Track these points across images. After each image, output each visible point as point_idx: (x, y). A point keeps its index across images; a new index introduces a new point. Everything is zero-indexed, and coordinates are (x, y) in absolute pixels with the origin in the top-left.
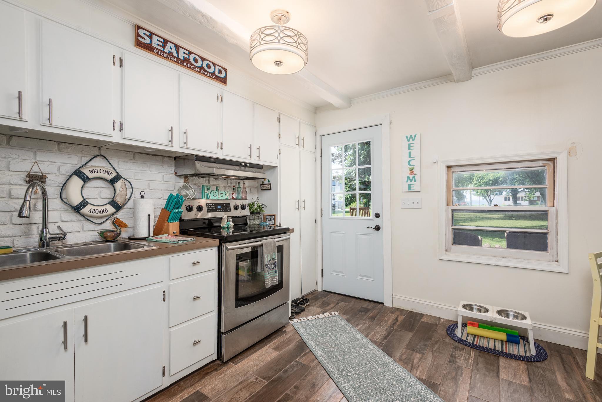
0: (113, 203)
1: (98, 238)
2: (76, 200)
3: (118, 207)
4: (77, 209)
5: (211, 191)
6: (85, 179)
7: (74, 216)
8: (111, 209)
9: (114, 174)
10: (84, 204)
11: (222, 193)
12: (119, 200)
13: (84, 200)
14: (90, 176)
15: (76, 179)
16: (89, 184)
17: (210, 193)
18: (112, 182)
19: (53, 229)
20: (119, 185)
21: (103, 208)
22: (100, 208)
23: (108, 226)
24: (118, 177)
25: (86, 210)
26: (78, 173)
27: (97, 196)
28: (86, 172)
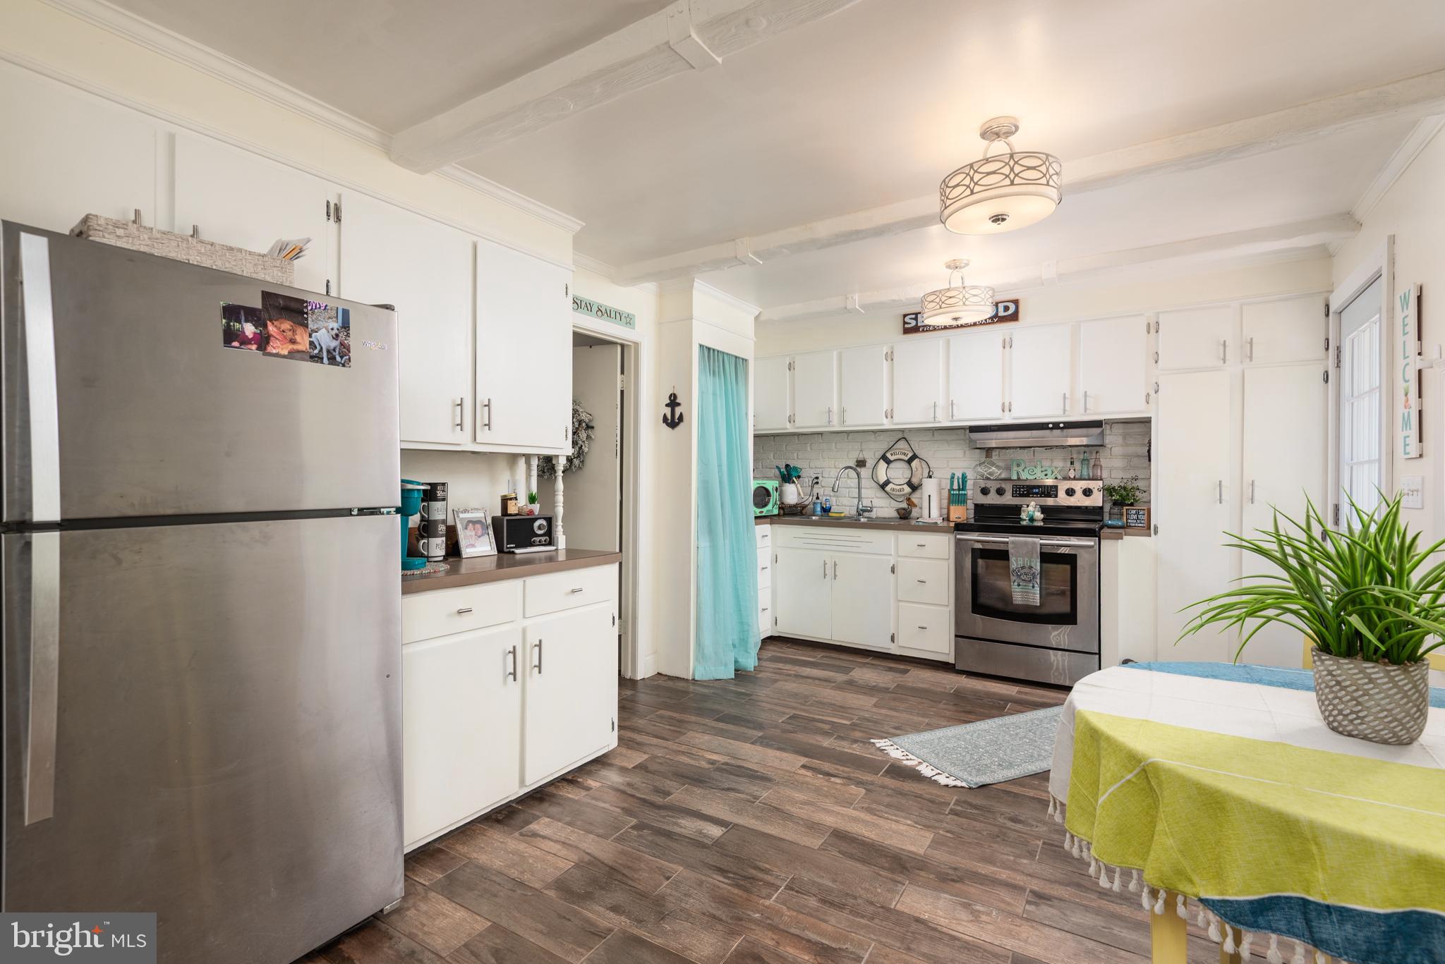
0: (909, 484)
1: (895, 514)
2: (882, 479)
3: (913, 488)
4: (883, 486)
5: (1025, 468)
6: (888, 462)
7: (880, 493)
8: (907, 489)
9: (910, 455)
10: (887, 483)
11: (1046, 470)
12: (915, 481)
13: (888, 479)
14: (892, 458)
15: (882, 462)
16: (892, 465)
17: (1023, 470)
18: (909, 461)
19: (866, 503)
20: (914, 464)
21: (901, 487)
22: (898, 487)
23: (904, 505)
24: (914, 457)
25: (888, 488)
26: (884, 458)
27: (901, 476)
28: (888, 455)
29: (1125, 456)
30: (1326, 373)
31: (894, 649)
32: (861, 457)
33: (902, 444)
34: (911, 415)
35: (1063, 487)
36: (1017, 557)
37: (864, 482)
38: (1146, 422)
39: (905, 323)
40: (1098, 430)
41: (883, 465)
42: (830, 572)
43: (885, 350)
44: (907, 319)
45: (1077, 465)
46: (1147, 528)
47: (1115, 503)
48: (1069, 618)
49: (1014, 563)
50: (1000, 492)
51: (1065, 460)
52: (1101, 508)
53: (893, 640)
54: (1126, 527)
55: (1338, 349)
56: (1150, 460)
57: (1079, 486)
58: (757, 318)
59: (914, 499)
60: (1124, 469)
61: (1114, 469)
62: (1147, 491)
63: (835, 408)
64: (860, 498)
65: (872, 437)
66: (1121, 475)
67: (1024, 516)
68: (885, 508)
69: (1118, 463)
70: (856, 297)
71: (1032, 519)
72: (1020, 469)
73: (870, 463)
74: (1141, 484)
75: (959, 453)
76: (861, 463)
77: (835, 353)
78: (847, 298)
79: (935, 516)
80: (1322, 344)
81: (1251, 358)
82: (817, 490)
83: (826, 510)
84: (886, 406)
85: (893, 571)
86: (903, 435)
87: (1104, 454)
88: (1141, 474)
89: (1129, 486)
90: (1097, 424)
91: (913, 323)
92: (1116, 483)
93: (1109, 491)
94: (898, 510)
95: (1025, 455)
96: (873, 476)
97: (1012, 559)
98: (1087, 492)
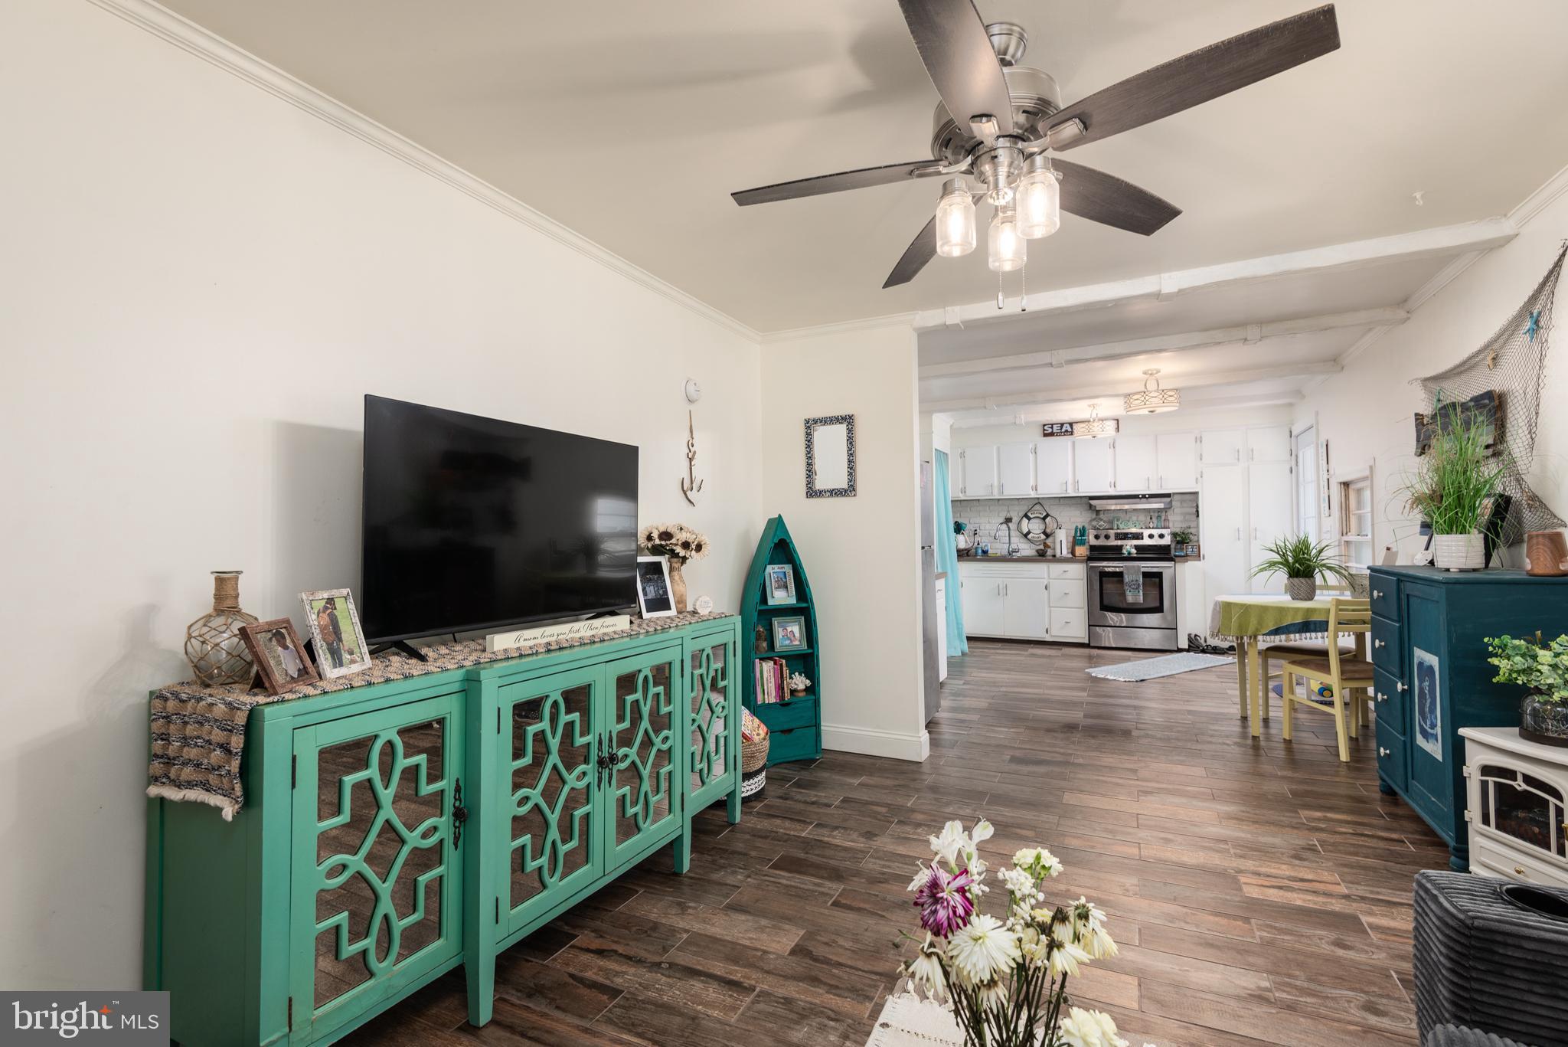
0: (1044, 533)
1: (1036, 554)
2: (1025, 531)
3: (1047, 536)
4: (1026, 535)
5: (1122, 522)
6: (1029, 519)
7: (1023, 540)
8: (1043, 537)
9: (1045, 514)
10: (1029, 533)
11: (1135, 524)
12: (1048, 531)
13: (1029, 531)
14: (1031, 516)
15: (1025, 519)
16: (1032, 521)
18: (1044, 519)
19: (1013, 546)
20: (1048, 520)
21: (1039, 535)
22: (1037, 536)
23: (1042, 547)
24: (1048, 515)
25: (1030, 536)
26: (1026, 516)
27: (1038, 528)
28: (1029, 514)
29: (1182, 514)
30: (1291, 469)
31: (1048, 638)
32: (1008, 516)
33: (1037, 507)
34: (1050, 488)
35: (1146, 533)
36: (1128, 575)
37: (1012, 533)
38: (1196, 493)
39: (1044, 430)
40: (1168, 499)
41: (1025, 520)
42: (1002, 592)
43: (1031, 446)
44: (1046, 428)
45: (1154, 520)
46: (1198, 556)
47: (1178, 542)
48: (1159, 609)
49: (1127, 579)
50: (1107, 537)
51: (1146, 516)
52: (1169, 546)
53: (1047, 632)
54: (1186, 555)
55: (1297, 456)
56: (1198, 516)
57: (1156, 532)
58: (951, 426)
59: (1049, 541)
60: (1182, 522)
61: (1177, 521)
62: (1197, 535)
63: (996, 484)
64: (1010, 543)
65: (1016, 502)
66: (1180, 526)
67: (1124, 551)
68: (1027, 549)
69: (1179, 518)
70: (1023, 417)
71: (1129, 553)
72: (1119, 523)
73: (1015, 520)
74: (1192, 530)
75: (1078, 513)
76: (1008, 520)
77: (995, 448)
78: (1016, 417)
79: (1065, 553)
80: (1289, 453)
81: (1252, 459)
82: (977, 538)
83: (985, 552)
84: (1032, 483)
85: (1046, 588)
86: (1038, 502)
87: (1170, 512)
88: (1193, 525)
89: (1186, 531)
90: (1168, 495)
91: (1050, 430)
92: (1178, 530)
93: (1174, 535)
94: (1037, 551)
95: (1121, 515)
96: (1019, 529)
97: (1126, 576)
98: (1161, 536)
